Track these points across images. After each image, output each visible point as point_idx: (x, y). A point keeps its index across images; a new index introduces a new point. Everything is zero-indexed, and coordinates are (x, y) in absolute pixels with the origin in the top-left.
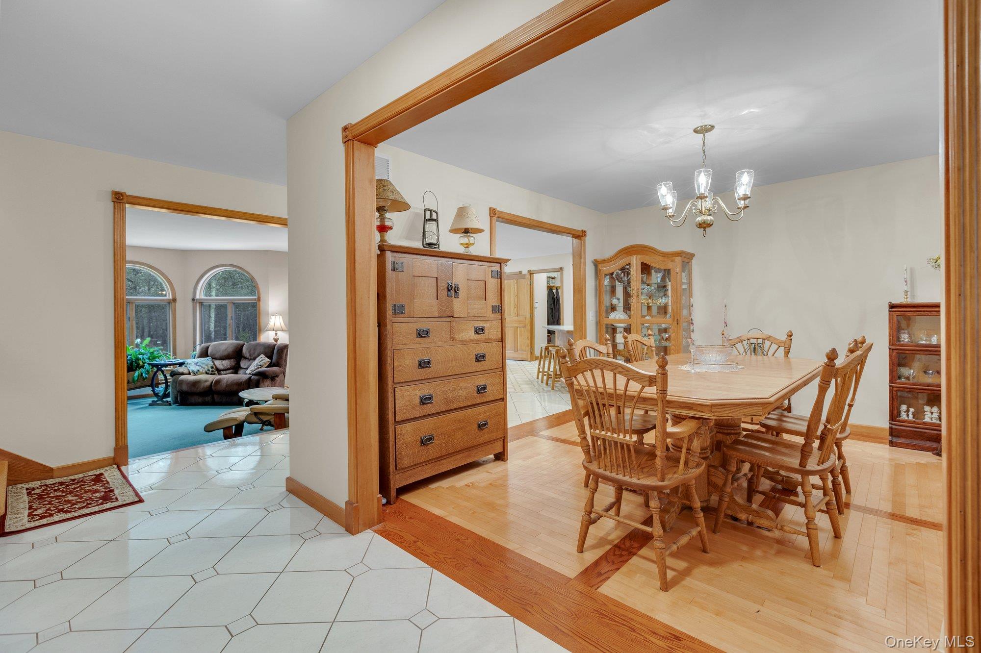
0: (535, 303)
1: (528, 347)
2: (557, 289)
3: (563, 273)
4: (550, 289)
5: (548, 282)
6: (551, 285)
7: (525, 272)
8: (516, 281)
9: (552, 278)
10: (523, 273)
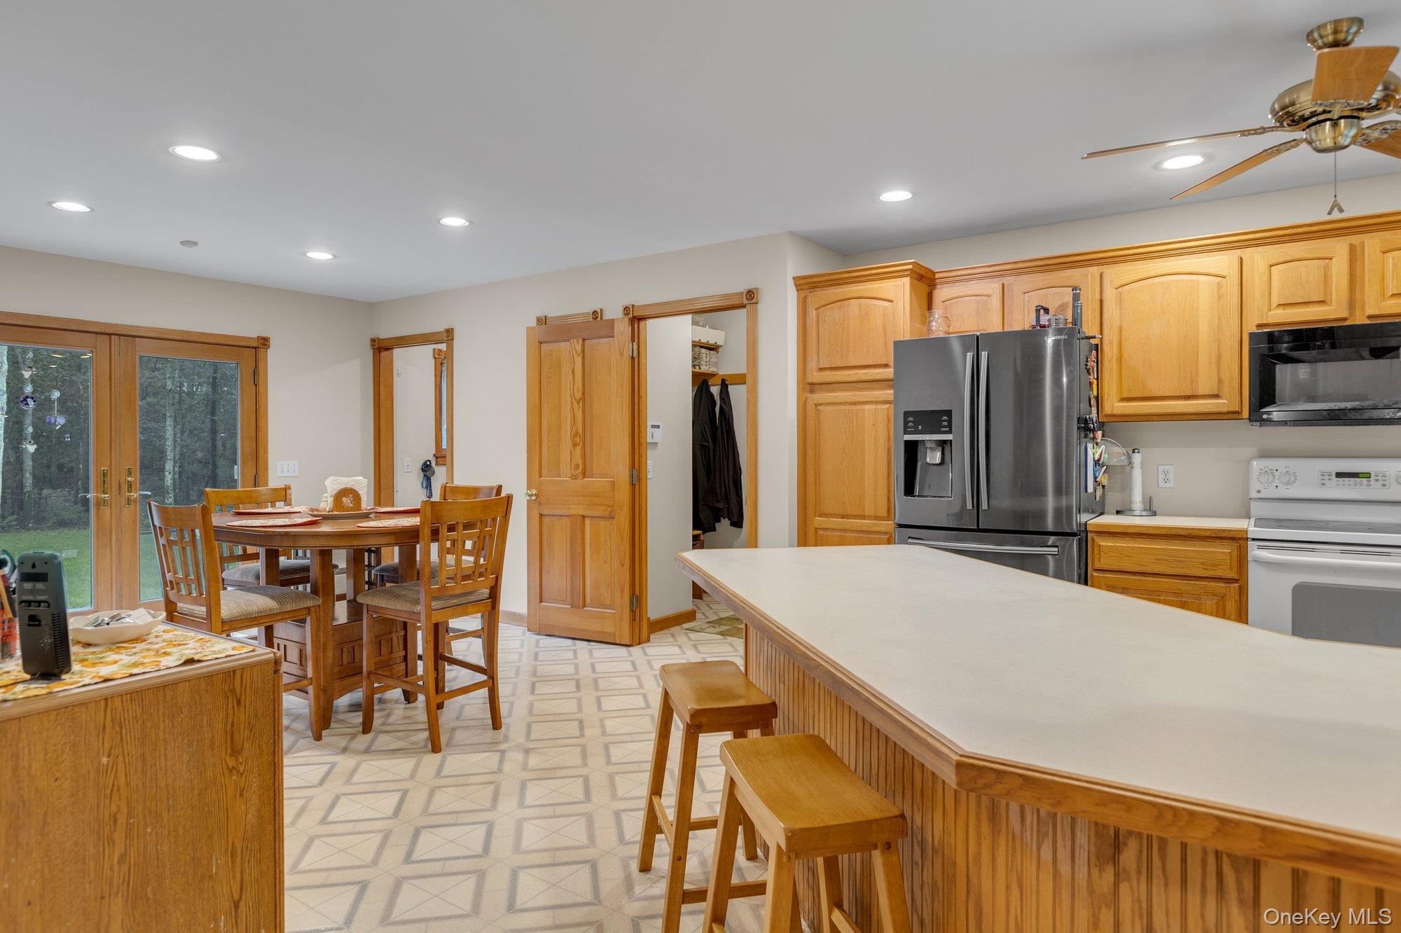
0: (650, 430)
1: (622, 591)
2: (724, 386)
3: (756, 311)
4: (701, 383)
5: (695, 358)
6: (704, 369)
7: (613, 312)
8: (579, 348)
9: (710, 349)
10: (607, 316)
